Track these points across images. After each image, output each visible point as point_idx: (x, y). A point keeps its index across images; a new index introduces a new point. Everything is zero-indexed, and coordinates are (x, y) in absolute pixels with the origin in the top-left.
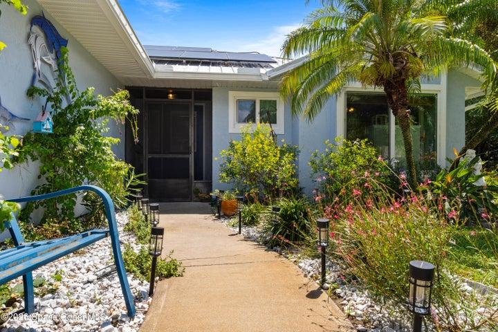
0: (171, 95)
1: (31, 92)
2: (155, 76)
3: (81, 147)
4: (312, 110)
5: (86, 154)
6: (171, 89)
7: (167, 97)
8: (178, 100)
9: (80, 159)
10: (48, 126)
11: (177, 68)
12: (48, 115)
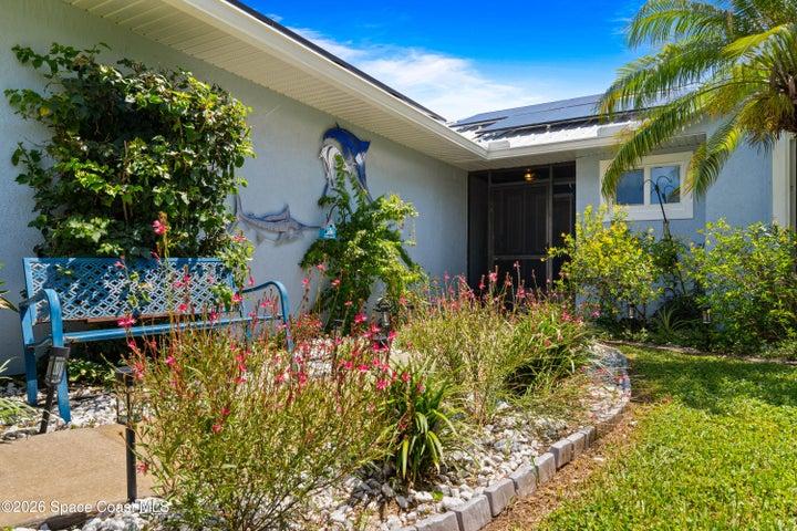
0: (529, 176)
1: (322, 202)
2: (490, 157)
3: (359, 251)
4: (702, 179)
5: (363, 258)
6: (528, 167)
7: (525, 179)
8: (538, 181)
9: (358, 262)
10: (331, 232)
11: (517, 142)
12: (331, 222)
